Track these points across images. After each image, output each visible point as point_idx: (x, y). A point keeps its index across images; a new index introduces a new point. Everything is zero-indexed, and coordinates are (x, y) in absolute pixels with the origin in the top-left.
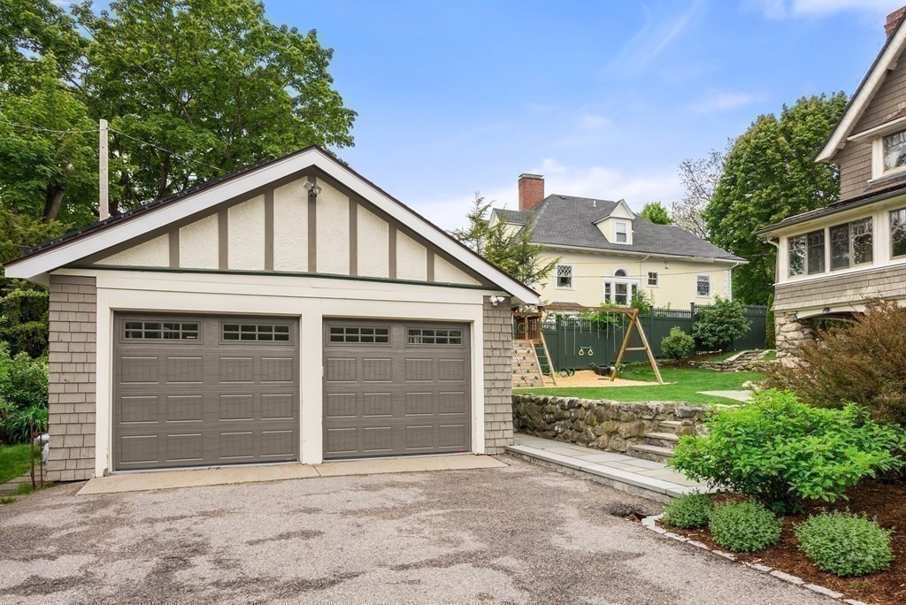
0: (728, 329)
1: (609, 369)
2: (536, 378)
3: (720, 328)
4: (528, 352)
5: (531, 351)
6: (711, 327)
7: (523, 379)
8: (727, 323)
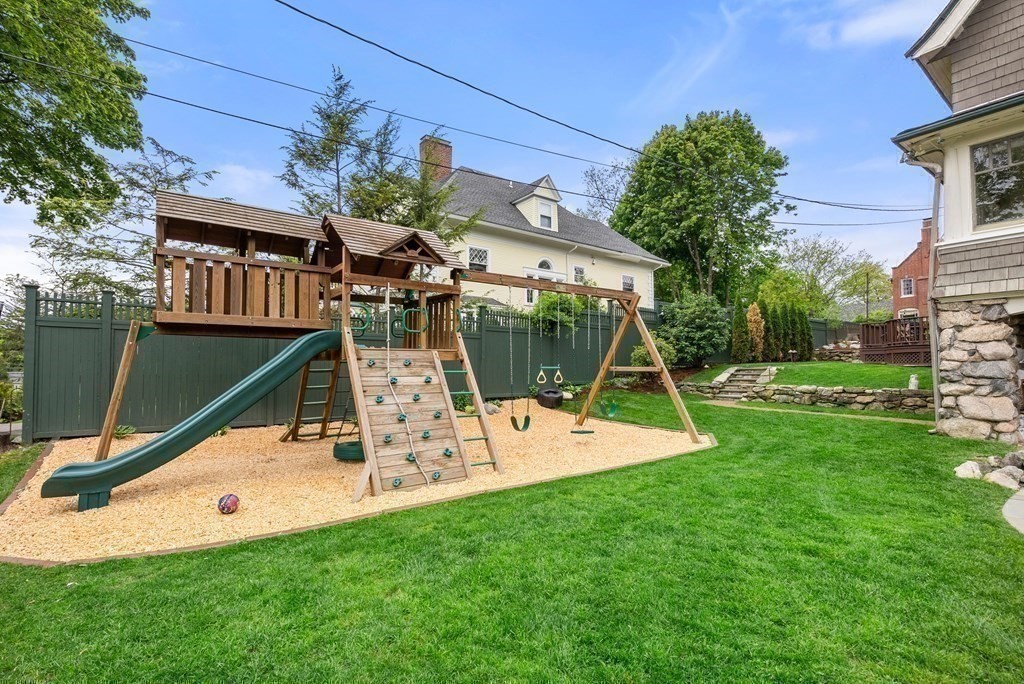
0: (711, 336)
1: (561, 398)
2: (448, 455)
3: (698, 335)
4: (428, 382)
5: (435, 380)
6: (688, 332)
7: (411, 460)
8: (710, 327)
